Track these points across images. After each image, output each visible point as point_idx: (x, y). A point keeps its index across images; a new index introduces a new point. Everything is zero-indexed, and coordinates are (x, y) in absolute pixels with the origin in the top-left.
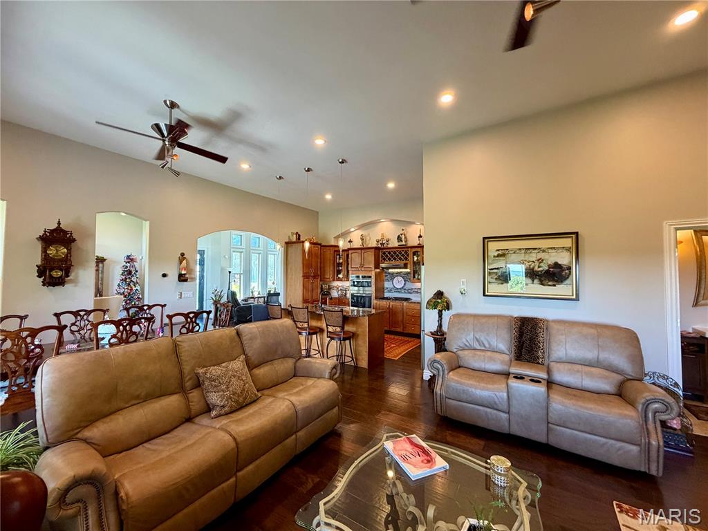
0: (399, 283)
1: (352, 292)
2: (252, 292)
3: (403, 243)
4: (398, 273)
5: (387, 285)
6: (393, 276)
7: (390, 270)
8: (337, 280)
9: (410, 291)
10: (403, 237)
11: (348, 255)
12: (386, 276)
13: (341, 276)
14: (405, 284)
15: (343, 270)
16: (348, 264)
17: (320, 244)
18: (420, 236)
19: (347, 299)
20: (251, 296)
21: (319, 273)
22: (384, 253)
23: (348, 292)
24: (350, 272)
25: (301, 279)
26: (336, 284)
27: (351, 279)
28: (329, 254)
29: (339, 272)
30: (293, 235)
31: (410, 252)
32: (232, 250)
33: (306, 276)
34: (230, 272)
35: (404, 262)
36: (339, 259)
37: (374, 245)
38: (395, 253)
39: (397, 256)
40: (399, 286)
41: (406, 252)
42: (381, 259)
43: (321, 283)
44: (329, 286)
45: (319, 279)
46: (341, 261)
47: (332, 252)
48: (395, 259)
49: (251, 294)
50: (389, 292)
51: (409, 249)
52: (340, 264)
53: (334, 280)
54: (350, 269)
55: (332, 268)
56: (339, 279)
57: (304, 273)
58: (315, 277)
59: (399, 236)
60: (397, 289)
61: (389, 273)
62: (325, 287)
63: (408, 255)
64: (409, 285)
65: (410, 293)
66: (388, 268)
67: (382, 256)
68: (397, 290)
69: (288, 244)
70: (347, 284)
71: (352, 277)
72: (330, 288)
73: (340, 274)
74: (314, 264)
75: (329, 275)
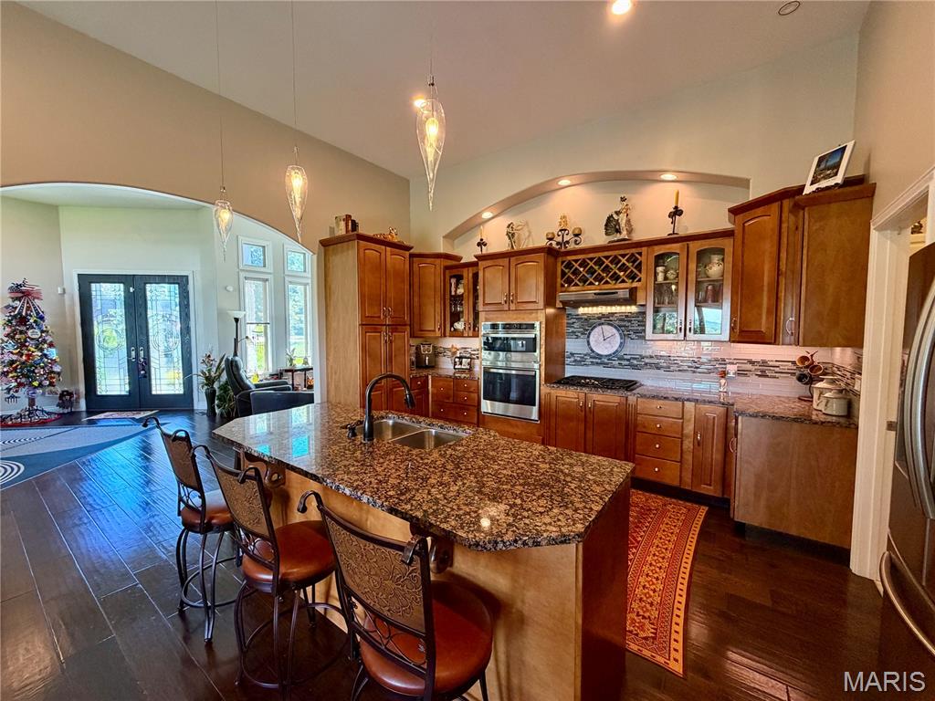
0: (605, 341)
1: (484, 363)
2: (291, 360)
3: (624, 235)
4: (603, 316)
5: (573, 346)
6: (589, 324)
7: (581, 310)
8: (452, 336)
9: (636, 363)
10: (622, 219)
11: (476, 276)
12: (570, 325)
13: (459, 326)
14: (622, 345)
15: (466, 312)
16: (476, 297)
17: (408, 248)
18: (677, 212)
19: (473, 379)
20: (288, 367)
21: (407, 318)
22: (569, 265)
23: (477, 362)
24: (482, 316)
25: (357, 330)
26: (450, 343)
27: (482, 332)
28: (432, 275)
29: (456, 317)
30: (338, 224)
31: (647, 257)
32: (242, 275)
33: (369, 325)
34: (237, 320)
35: (629, 284)
36: (457, 287)
37: (543, 242)
38: (599, 262)
39: (607, 269)
40: (604, 349)
41: (633, 259)
42: (559, 281)
43: (414, 342)
44: (434, 348)
45: (407, 334)
46: (460, 291)
47: (439, 270)
48: (599, 279)
49: (289, 364)
50: (577, 363)
51: (644, 250)
52: (457, 299)
53: (445, 335)
54: (480, 307)
55: (439, 307)
56: (456, 334)
57: (363, 316)
58: (395, 327)
59: (610, 219)
60: (600, 356)
61: (579, 318)
62: (426, 351)
63: (639, 267)
64: (634, 348)
65: (635, 367)
66: (577, 304)
67: (563, 274)
68: (598, 359)
69: (328, 245)
70: (475, 344)
71: (484, 327)
72: (437, 353)
73: (458, 320)
74: (391, 294)
75: (432, 322)
